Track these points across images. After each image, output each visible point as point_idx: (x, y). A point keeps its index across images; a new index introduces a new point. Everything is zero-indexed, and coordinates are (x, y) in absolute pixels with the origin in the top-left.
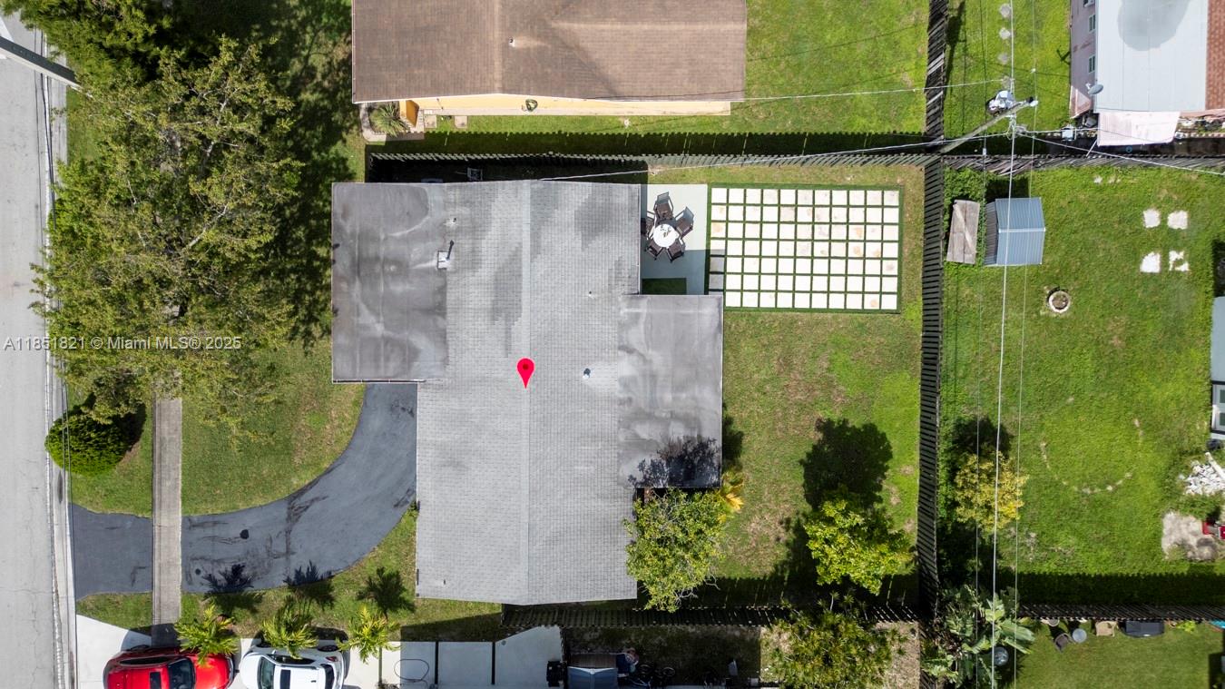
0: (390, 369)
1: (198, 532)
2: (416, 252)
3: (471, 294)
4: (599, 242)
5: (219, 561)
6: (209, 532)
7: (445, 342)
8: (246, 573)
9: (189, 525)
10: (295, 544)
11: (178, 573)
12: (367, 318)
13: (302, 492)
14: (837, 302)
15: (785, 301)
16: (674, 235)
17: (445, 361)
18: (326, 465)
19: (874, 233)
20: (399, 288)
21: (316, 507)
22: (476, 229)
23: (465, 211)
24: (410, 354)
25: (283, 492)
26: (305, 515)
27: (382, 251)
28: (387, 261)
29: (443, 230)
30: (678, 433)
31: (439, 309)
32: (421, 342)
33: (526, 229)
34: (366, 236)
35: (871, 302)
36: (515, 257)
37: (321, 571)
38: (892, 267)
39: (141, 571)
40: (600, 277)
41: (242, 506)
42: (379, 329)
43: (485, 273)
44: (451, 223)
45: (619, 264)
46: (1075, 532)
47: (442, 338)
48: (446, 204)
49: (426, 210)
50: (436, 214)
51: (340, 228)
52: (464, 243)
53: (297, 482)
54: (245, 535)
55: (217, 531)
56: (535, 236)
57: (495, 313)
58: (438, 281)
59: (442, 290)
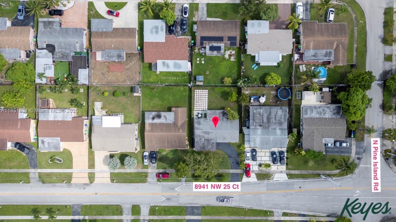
0: (215, 145)
1: (233, 168)
2: (202, 142)
3: (207, 136)
4: (201, 123)
5: (236, 165)
6: (232, 167)
7: (212, 139)
8: (237, 162)
9: (232, 169)
10: (234, 157)
11: (237, 170)
12: (209, 147)
13: (228, 156)
14: (207, 96)
15: (207, 102)
16: (200, 115)
17: (214, 139)
18: (225, 153)
19: (199, 92)
20: (206, 144)
21: (230, 154)
22: (200, 136)
23: (198, 137)
24: (213, 143)
25: (228, 158)
26: (231, 156)
27: (202, 146)
28: (203, 145)
29: (200, 139)
30: (221, 115)
31: (208, 140)
32: (211, 142)
33: (200, 131)
34: (200, 147)
35: (207, 93)
36: (203, 132)
37: (237, 154)
38: (203, 90)
39: (237, 174)
40: (205, 123)
41: (230, 163)
42: (210, 146)
43: (204, 135)
44: (199, 138)
45: (203, 121)
46: (233, 70)
47: (211, 140)
48: (197, 139)
49: (198, 141)
50: (198, 140)
51: (200, 150)
52: (201, 137)
53: (227, 157)
54: (233, 163)
55: (232, 165)
56: (200, 130)
57: (209, 134)
58: (205, 140)
59: (206, 139)
